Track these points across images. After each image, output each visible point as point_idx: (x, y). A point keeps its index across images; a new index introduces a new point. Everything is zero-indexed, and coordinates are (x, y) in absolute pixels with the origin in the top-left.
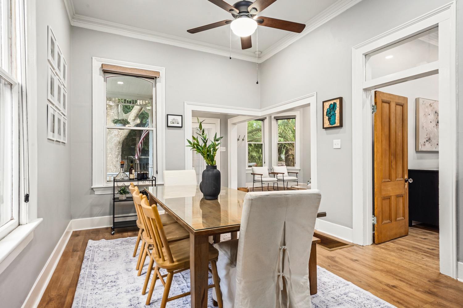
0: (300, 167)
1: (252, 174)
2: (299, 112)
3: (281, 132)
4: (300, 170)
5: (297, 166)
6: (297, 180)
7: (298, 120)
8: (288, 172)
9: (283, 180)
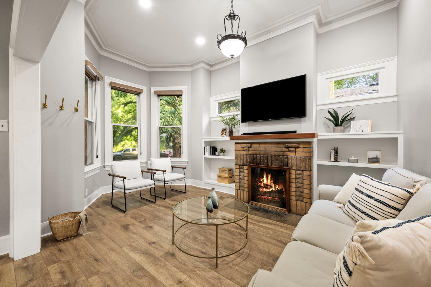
0: (188, 158)
1: (110, 175)
2: (187, 87)
3: (168, 119)
4: (188, 162)
5: (185, 157)
6: (184, 179)
7: (185, 97)
8: (172, 167)
9: (164, 181)
